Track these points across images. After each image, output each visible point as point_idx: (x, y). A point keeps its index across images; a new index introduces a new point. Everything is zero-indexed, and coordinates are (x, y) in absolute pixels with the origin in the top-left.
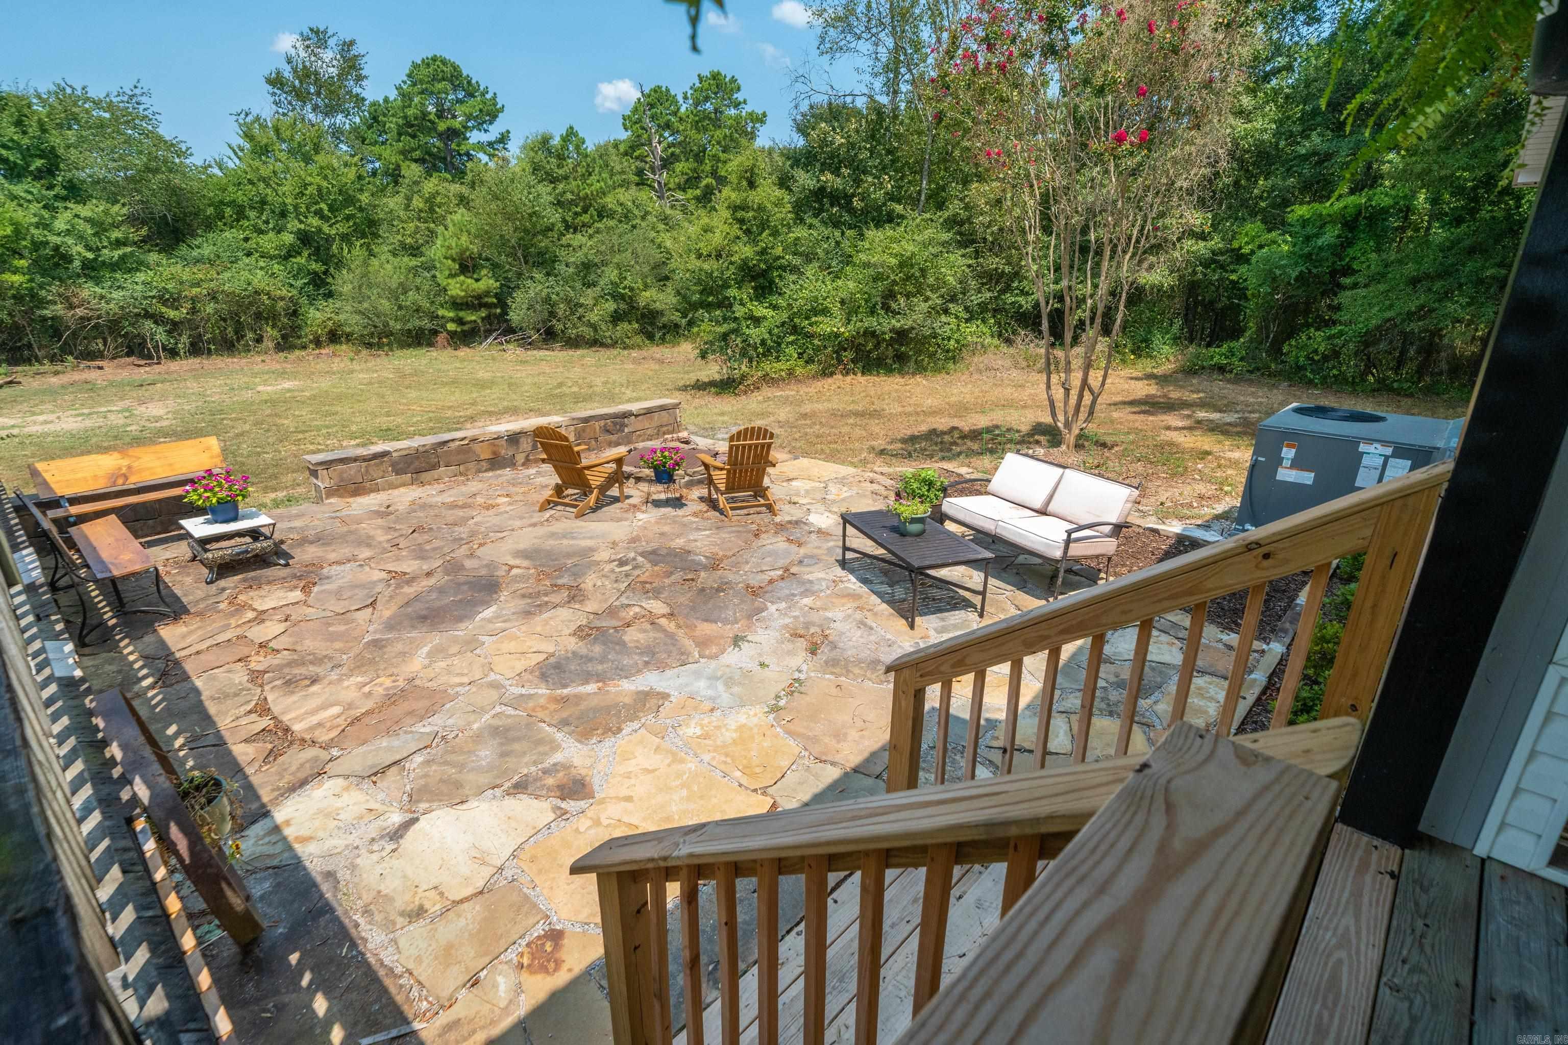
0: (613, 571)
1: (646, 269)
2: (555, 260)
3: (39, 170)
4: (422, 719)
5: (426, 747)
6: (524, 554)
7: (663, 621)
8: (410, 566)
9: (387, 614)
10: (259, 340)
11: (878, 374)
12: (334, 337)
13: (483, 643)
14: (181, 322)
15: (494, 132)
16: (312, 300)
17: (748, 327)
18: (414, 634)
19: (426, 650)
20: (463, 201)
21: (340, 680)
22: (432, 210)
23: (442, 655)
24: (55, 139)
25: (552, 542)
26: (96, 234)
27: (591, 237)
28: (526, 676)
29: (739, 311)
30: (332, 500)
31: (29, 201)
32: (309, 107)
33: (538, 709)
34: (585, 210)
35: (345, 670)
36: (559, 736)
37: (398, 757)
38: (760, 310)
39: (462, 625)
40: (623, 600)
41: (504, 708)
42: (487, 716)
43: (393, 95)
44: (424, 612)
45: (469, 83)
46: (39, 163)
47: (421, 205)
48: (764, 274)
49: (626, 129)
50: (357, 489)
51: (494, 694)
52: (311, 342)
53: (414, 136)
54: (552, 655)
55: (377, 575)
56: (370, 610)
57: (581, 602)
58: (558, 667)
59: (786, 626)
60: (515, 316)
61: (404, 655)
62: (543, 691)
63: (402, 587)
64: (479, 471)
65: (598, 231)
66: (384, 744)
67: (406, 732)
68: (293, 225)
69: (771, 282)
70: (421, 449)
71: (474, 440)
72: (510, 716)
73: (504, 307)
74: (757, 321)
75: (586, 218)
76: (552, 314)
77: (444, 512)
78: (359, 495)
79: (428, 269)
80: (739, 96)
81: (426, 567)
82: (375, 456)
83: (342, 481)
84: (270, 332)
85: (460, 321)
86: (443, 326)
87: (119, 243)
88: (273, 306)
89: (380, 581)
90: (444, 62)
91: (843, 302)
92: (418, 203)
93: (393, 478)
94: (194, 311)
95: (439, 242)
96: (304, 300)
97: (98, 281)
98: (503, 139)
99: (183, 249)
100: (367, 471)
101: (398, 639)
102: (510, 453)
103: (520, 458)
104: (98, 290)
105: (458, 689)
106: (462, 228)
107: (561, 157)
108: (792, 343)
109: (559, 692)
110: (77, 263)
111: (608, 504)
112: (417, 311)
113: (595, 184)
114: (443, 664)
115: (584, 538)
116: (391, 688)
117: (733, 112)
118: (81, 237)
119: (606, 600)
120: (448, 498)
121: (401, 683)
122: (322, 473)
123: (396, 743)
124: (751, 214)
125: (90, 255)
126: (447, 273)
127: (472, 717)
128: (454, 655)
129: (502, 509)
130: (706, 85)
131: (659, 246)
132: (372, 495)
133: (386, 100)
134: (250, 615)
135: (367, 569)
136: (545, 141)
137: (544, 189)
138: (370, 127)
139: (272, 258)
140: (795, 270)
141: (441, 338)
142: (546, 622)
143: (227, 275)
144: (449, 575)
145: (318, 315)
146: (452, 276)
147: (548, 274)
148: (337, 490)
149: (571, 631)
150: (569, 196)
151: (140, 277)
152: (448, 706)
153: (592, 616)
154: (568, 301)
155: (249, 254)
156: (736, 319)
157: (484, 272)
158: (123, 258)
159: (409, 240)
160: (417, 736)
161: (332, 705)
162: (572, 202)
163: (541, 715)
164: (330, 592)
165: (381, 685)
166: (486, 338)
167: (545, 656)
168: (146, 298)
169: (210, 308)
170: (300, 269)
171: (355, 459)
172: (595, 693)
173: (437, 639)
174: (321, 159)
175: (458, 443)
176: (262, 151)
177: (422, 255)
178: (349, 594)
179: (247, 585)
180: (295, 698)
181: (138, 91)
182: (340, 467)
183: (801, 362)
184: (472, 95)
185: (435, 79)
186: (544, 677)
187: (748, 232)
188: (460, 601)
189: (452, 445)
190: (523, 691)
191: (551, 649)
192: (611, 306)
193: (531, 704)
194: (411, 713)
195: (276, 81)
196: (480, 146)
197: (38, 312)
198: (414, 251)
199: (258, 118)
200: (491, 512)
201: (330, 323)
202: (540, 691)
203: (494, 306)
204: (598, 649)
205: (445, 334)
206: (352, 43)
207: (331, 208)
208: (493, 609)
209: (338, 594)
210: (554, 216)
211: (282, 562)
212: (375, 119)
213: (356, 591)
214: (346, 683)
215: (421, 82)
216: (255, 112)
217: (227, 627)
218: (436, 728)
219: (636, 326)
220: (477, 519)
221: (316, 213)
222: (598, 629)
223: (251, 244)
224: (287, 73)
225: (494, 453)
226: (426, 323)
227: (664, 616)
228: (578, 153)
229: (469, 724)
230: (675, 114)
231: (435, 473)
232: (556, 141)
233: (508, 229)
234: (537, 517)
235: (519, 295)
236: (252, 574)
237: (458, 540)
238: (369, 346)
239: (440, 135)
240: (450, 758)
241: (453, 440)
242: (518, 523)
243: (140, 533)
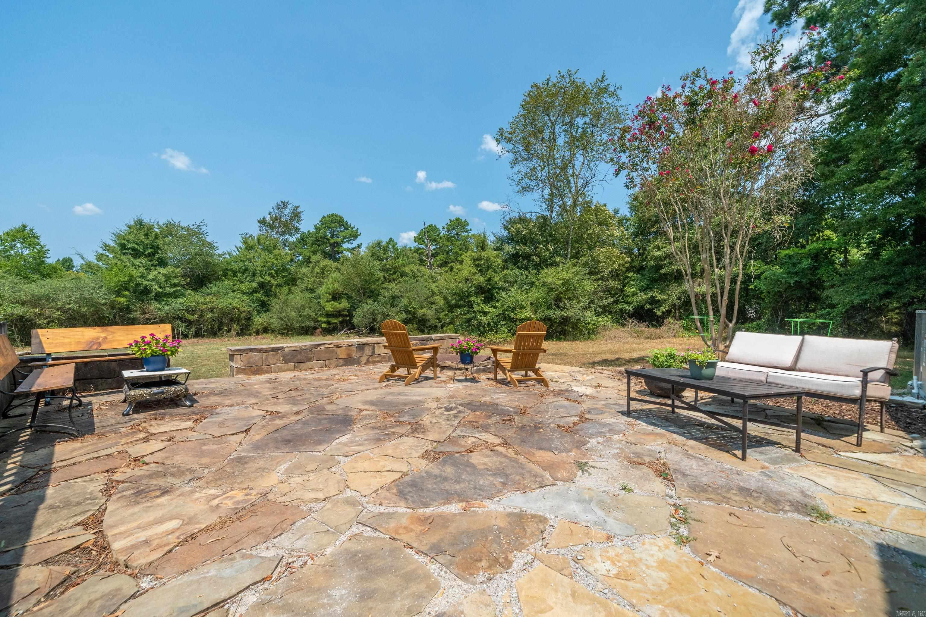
0: (443, 414)
1: (422, 299)
2: (379, 294)
3: (149, 253)
4: (267, 538)
5: (263, 580)
6: (372, 403)
7: (500, 449)
8: (284, 408)
9: (257, 437)
10: (229, 331)
11: (553, 340)
12: (266, 330)
13: (339, 462)
14: (194, 321)
15: (355, 244)
16: (259, 312)
17: (481, 316)
18: (278, 453)
19: (284, 466)
20: (338, 269)
21: (192, 492)
22: (323, 273)
23: (300, 471)
24: (160, 242)
25: (391, 397)
26: (166, 281)
27: (396, 285)
28: (383, 493)
29: (476, 308)
30: (240, 376)
31: (140, 266)
32: (274, 232)
33: (401, 531)
34: (395, 273)
35: (200, 483)
36: (433, 568)
37: (224, 595)
38: (487, 309)
39: (321, 448)
40: (458, 432)
41: (362, 528)
42: (343, 538)
43: (313, 230)
44: (289, 437)
45: (347, 224)
46: (150, 251)
47: (318, 271)
48: (489, 290)
49: (415, 242)
50: (257, 370)
51: (351, 512)
52: (254, 332)
53: (319, 246)
54: (406, 474)
55: (257, 412)
56: (244, 434)
57: (423, 433)
58: (413, 484)
59: (617, 456)
60: (355, 321)
61: (262, 470)
62: (402, 510)
63: (275, 420)
64: (337, 366)
65: (400, 282)
66: (213, 573)
67: (243, 557)
68: (258, 279)
69: (493, 295)
70: (304, 348)
71: (337, 345)
72: (369, 539)
73: (351, 316)
74: (485, 313)
75: (395, 276)
76: (374, 320)
77: (312, 382)
78: (258, 374)
79: (317, 299)
80: (468, 228)
81: (295, 409)
82: (273, 350)
83: (249, 363)
84: (235, 327)
85: (329, 323)
86: (320, 326)
87: (175, 285)
88: (239, 315)
89: (258, 416)
90: (337, 216)
91: (532, 304)
92: (317, 270)
93: (282, 365)
94: (201, 316)
95: (324, 287)
96: (255, 313)
97: (160, 302)
98: (359, 246)
99: (204, 289)
100: (266, 359)
101: (260, 457)
102: (358, 356)
103: (364, 359)
104: (158, 306)
105: (312, 505)
106: (335, 280)
107: (385, 250)
108: (504, 325)
109: (420, 511)
110: (153, 294)
111: (425, 380)
112: (308, 318)
113: (400, 261)
114: (299, 480)
115: (414, 395)
116: (242, 501)
117: (465, 234)
118: (158, 283)
119: (444, 432)
120: (316, 376)
121: (253, 498)
122: (237, 357)
123: (227, 571)
124: (483, 262)
125: (160, 290)
126: (326, 300)
127: (325, 539)
128: (312, 472)
129: (353, 381)
130: (453, 223)
131: (429, 289)
132: (267, 375)
133: (309, 232)
134: (142, 435)
135: (251, 409)
136: (379, 243)
137: (377, 263)
138: (300, 242)
139: (244, 293)
140: (504, 289)
141: (319, 330)
142: (396, 447)
143: (222, 300)
144: (312, 414)
145: (260, 319)
146: (328, 301)
147: (375, 301)
148: (245, 369)
149: (419, 454)
150: (388, 266)
151: (180, 300)
152: (298, 524)
153: (435, 444)
154: (383, 314)
155: (234, 291)
156: (474, 312)
157: (343, 300)
158: (175, 292)
159: (310, 286)
160: (256, 562)
161: (171, 519)
162: (388, 270)
163: (406, 538)
164: (215, 422)
165: (232, 498)
166: (340, 331)
167: (399, 475)
168: (180, 310)
169: (210, 315)
170: (256, 299)
171: (260, 350)
172: (460, 514)
173: (296, 458)
174: (276, 252)
175: (327, 346)
176: (250, 248)
177: (315, 292)
178: (230, 423)
179: (153, 417)
180: (137, 509)
181: (202, 224)
182: (250, 354)
183: (510, 335)
184: (347, 229)
185: (332, 222)
186: (402, 494)
187: (481, 271)
188: (320, 430)
189: (323, 347)
190: (382, 509)
191: (405, 469)
192: (404, 316)
193: (392, 524)
194: (254, 531)
195: (262, 222)
196: (348, 250)
197: (127, 315)
198: (311, 291)
199: (251, 236)
200: (345, 382)
201: (265, 324)
202: (400, 510)
203: (346, 316)
204: (449, 470)
205: (320, 329)
206: (298, 207)
207: (276, 272)
208: (349, 436)
209: (221, 424)
210: (380, 275)
211: (188, 403)
212: (303, 239)
213: (236, 422)
214: (197, 495)
215: (326, 223)
216: (250, 234)
217: (116, 444)
218: (281, 552)
219: (415, 326)
220: (336, 385)
221: (269, 275)
222: (444, 453)
223: (235, 288)
224: (268, 218)
225: (348, 355)
226: (312, 324)
227: (499, 445)
228: (394, 249)
229: (322, 547)
230: (438, 235)
231: (309, 364)
232: (384, 243)
233: (357, 281)
234: (378, 385)
235: (359, 311)
236: (163, 411)
237: (322, 395)
238: (283, 334)
239: (331, 245)
240: (293, 598)
241: (324, 344)
242: (364, 388)
243: (100, 387)
